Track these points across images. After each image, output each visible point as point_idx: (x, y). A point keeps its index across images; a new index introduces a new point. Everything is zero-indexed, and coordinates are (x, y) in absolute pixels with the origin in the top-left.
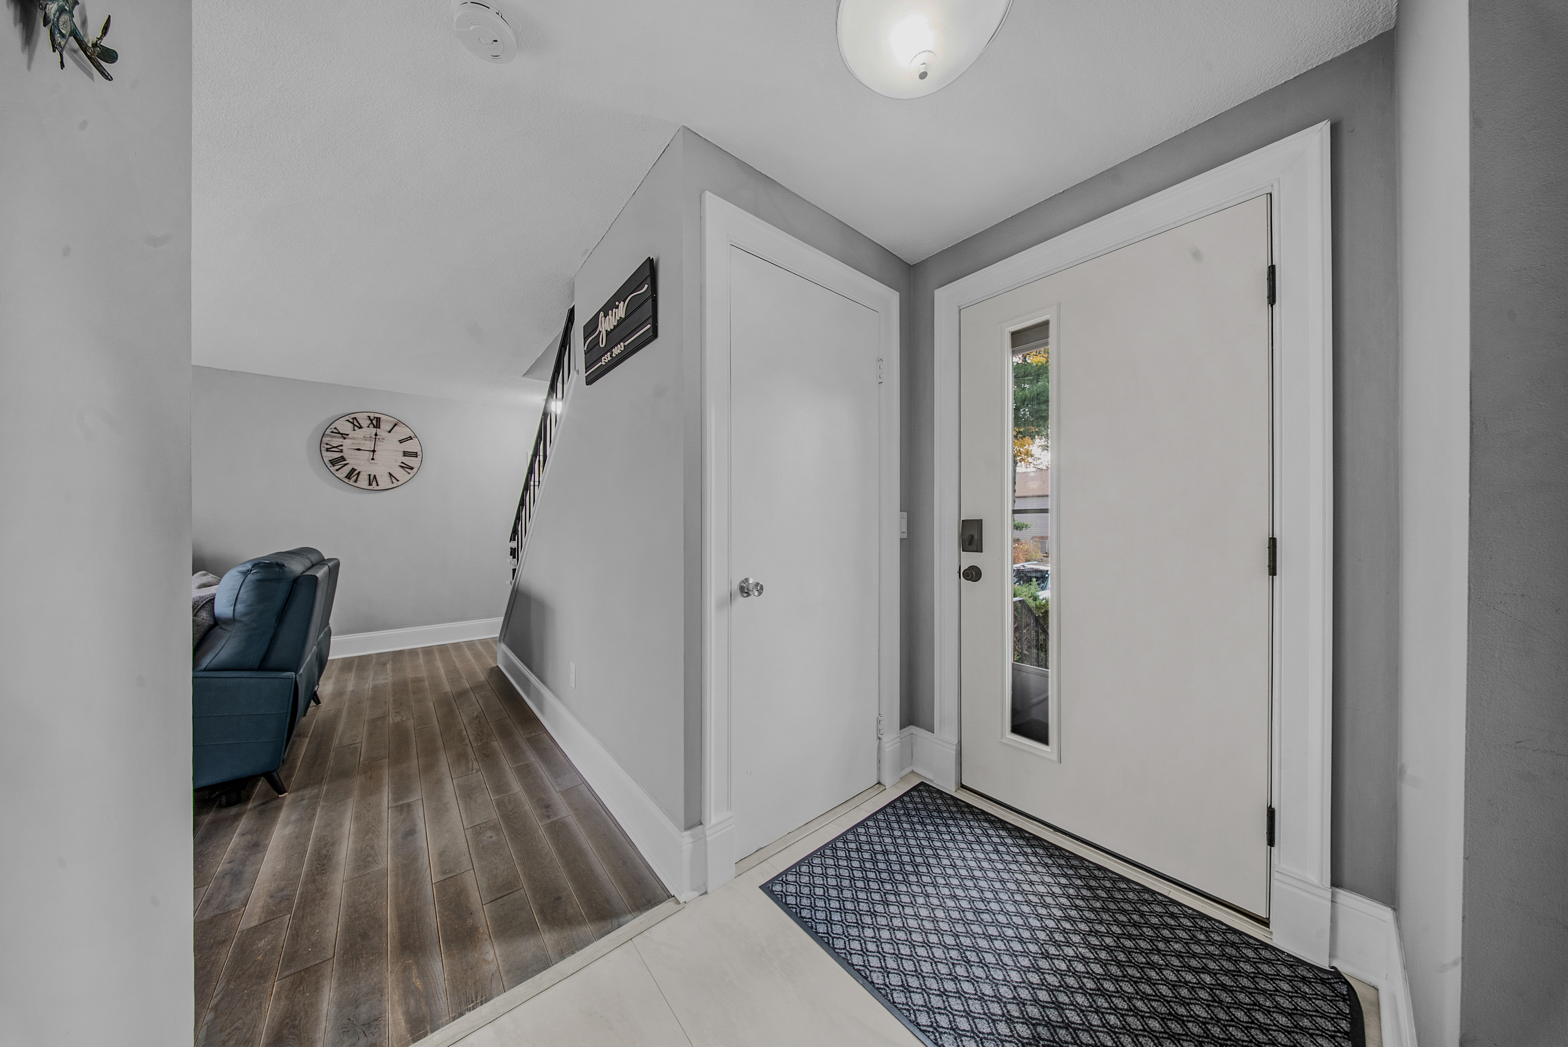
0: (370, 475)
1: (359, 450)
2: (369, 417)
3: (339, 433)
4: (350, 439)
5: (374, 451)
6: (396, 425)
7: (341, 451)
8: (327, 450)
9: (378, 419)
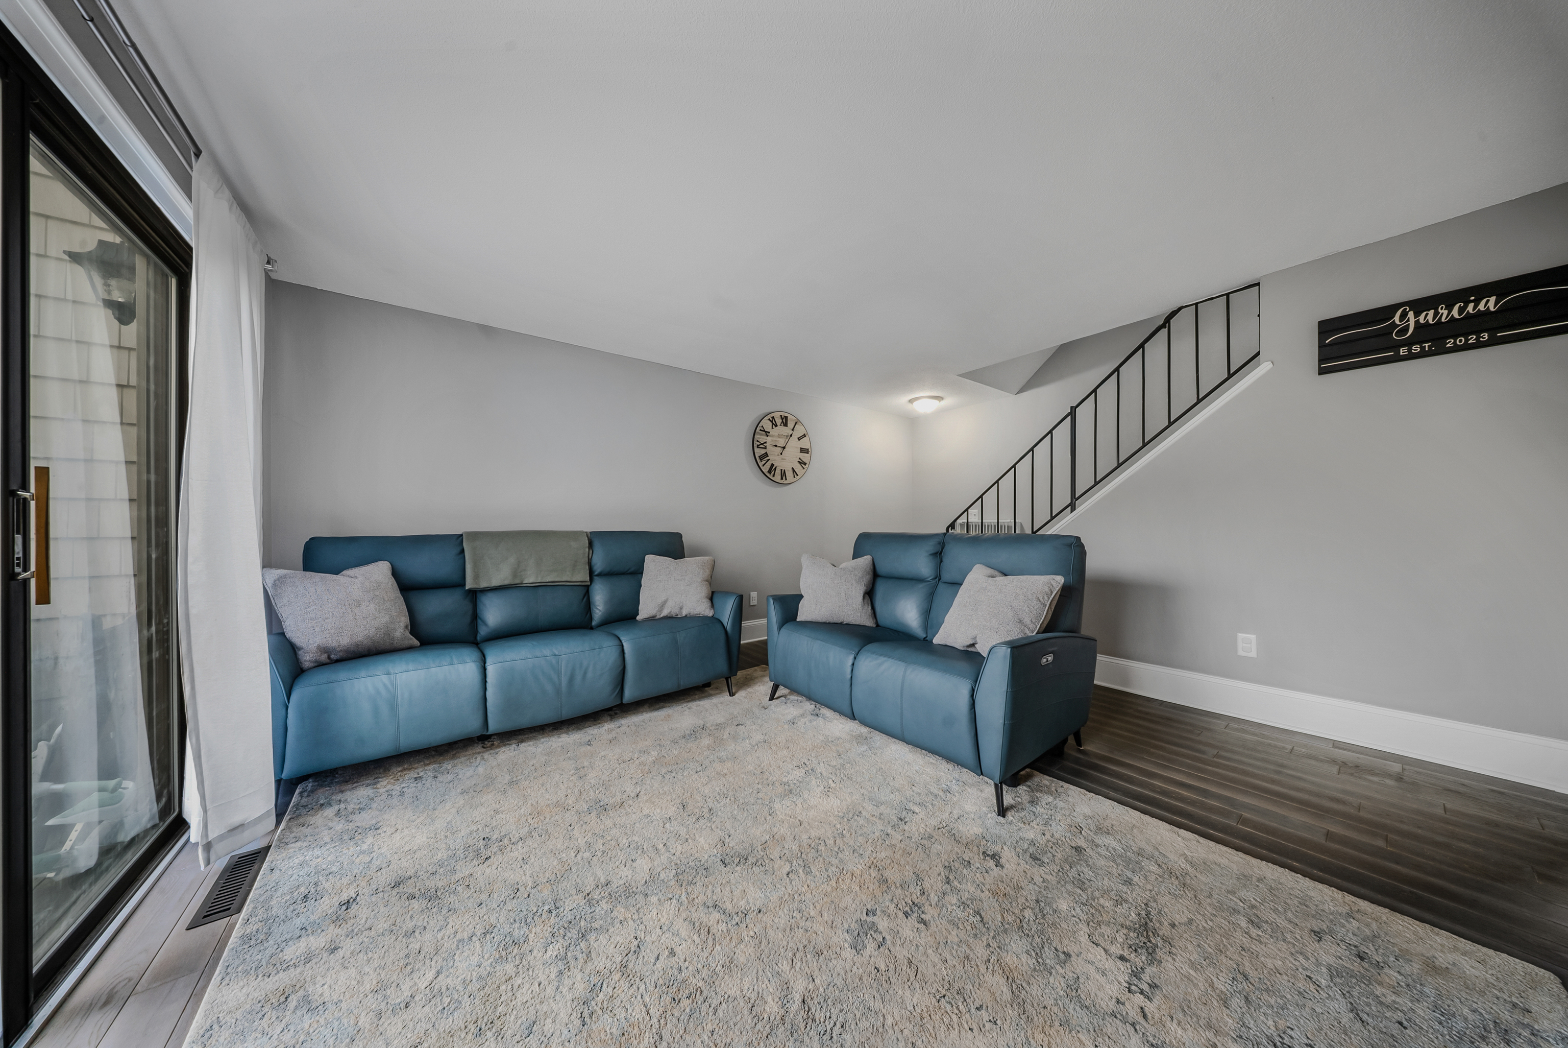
0: (782, 470)
1: (776, 446)
2: (781, 416)
3: (764, 431)
4: (771, 436)
5: (784, 448)
6: (796, 423)
7: (766, 448)
8: (758, 446)
9: (786, 418)
